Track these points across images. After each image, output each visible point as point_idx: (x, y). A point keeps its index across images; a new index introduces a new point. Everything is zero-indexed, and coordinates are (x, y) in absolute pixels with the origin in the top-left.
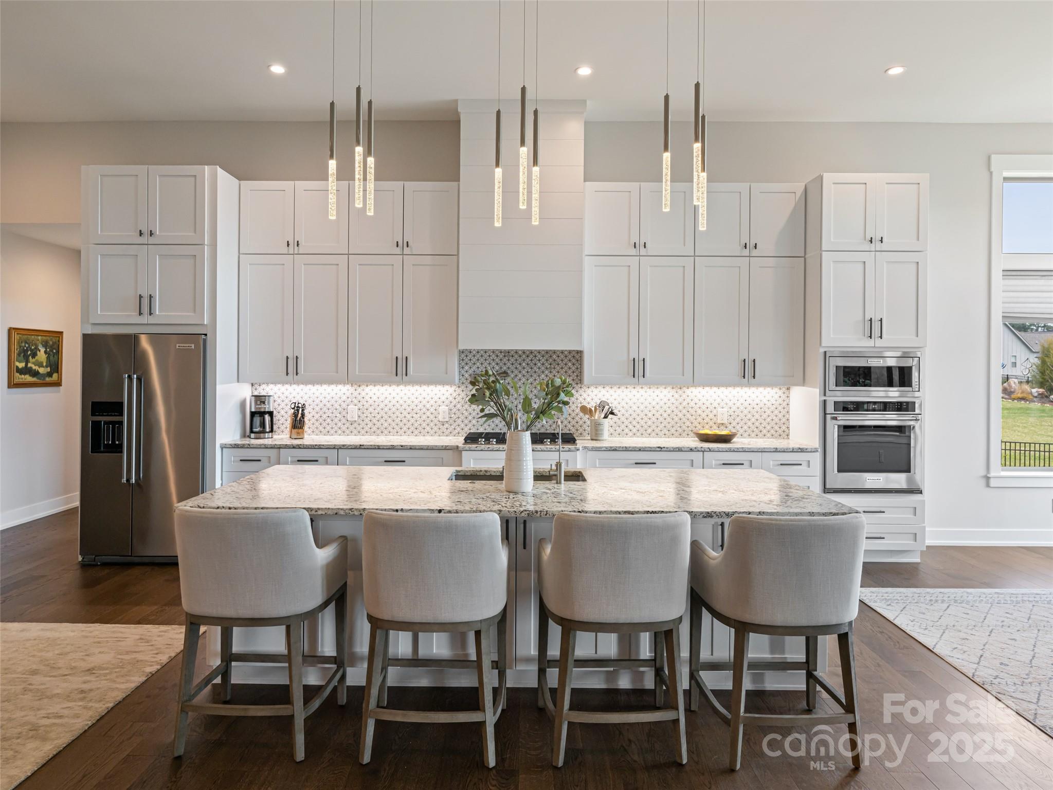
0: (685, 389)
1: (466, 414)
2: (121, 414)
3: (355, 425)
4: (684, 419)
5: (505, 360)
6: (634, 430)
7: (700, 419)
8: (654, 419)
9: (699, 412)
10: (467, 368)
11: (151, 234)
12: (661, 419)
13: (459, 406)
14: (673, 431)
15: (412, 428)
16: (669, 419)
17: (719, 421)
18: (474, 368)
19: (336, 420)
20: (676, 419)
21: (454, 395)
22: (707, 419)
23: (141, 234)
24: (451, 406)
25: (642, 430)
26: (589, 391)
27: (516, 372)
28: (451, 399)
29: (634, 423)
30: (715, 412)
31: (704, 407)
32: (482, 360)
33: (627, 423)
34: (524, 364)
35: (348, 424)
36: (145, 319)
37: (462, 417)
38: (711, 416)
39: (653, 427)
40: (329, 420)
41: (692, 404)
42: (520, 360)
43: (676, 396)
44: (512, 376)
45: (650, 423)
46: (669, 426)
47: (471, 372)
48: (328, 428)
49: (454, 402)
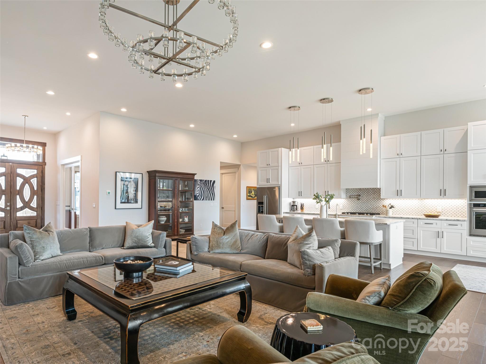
0: (423, 200)
1: (348, 207)
2: (263, 205)
3: (318, 209)
4: (423, 210)
5: (360, 191)
6: (404, 213)
7: (430, 210)
8: (411, 210)
9: (429, 208)
10: (348, 194)
11: (269, 165)
12: (414, 210)
13: (346, 205)
14: (419, 214)
15: (333, 211)
16: (417, 210)
17: (438, 211)
18: (350, 194)
19: (313, 208)
20: (420, 210)
21: (344, 201)
22: (433, 210)
23: (267, 165)
24: (344, 205)
25: (407, 213)
26: (387, 201)
27: (363, 195)
28: (343, 203)
29: (404, 211)
30: (436, 208)
31: (431, 206)
32: (353, 191)
33: (401, 211)
34: (365, 192)
35: (316, 209)
36: (268, 184)
37: (347, 208)
38: (434, 209)
39: (411, 212)
40: (311, 208)
41: (426, 205)
42: (364, 191)
43: (420, 202)
44: (362, 196)
45: (410, 211)
46: (417, 212)
47: (349, 195)
48: (311, 210)
49: (344, 204)
